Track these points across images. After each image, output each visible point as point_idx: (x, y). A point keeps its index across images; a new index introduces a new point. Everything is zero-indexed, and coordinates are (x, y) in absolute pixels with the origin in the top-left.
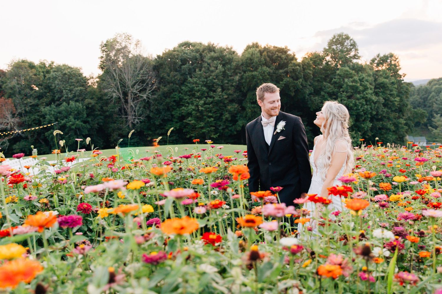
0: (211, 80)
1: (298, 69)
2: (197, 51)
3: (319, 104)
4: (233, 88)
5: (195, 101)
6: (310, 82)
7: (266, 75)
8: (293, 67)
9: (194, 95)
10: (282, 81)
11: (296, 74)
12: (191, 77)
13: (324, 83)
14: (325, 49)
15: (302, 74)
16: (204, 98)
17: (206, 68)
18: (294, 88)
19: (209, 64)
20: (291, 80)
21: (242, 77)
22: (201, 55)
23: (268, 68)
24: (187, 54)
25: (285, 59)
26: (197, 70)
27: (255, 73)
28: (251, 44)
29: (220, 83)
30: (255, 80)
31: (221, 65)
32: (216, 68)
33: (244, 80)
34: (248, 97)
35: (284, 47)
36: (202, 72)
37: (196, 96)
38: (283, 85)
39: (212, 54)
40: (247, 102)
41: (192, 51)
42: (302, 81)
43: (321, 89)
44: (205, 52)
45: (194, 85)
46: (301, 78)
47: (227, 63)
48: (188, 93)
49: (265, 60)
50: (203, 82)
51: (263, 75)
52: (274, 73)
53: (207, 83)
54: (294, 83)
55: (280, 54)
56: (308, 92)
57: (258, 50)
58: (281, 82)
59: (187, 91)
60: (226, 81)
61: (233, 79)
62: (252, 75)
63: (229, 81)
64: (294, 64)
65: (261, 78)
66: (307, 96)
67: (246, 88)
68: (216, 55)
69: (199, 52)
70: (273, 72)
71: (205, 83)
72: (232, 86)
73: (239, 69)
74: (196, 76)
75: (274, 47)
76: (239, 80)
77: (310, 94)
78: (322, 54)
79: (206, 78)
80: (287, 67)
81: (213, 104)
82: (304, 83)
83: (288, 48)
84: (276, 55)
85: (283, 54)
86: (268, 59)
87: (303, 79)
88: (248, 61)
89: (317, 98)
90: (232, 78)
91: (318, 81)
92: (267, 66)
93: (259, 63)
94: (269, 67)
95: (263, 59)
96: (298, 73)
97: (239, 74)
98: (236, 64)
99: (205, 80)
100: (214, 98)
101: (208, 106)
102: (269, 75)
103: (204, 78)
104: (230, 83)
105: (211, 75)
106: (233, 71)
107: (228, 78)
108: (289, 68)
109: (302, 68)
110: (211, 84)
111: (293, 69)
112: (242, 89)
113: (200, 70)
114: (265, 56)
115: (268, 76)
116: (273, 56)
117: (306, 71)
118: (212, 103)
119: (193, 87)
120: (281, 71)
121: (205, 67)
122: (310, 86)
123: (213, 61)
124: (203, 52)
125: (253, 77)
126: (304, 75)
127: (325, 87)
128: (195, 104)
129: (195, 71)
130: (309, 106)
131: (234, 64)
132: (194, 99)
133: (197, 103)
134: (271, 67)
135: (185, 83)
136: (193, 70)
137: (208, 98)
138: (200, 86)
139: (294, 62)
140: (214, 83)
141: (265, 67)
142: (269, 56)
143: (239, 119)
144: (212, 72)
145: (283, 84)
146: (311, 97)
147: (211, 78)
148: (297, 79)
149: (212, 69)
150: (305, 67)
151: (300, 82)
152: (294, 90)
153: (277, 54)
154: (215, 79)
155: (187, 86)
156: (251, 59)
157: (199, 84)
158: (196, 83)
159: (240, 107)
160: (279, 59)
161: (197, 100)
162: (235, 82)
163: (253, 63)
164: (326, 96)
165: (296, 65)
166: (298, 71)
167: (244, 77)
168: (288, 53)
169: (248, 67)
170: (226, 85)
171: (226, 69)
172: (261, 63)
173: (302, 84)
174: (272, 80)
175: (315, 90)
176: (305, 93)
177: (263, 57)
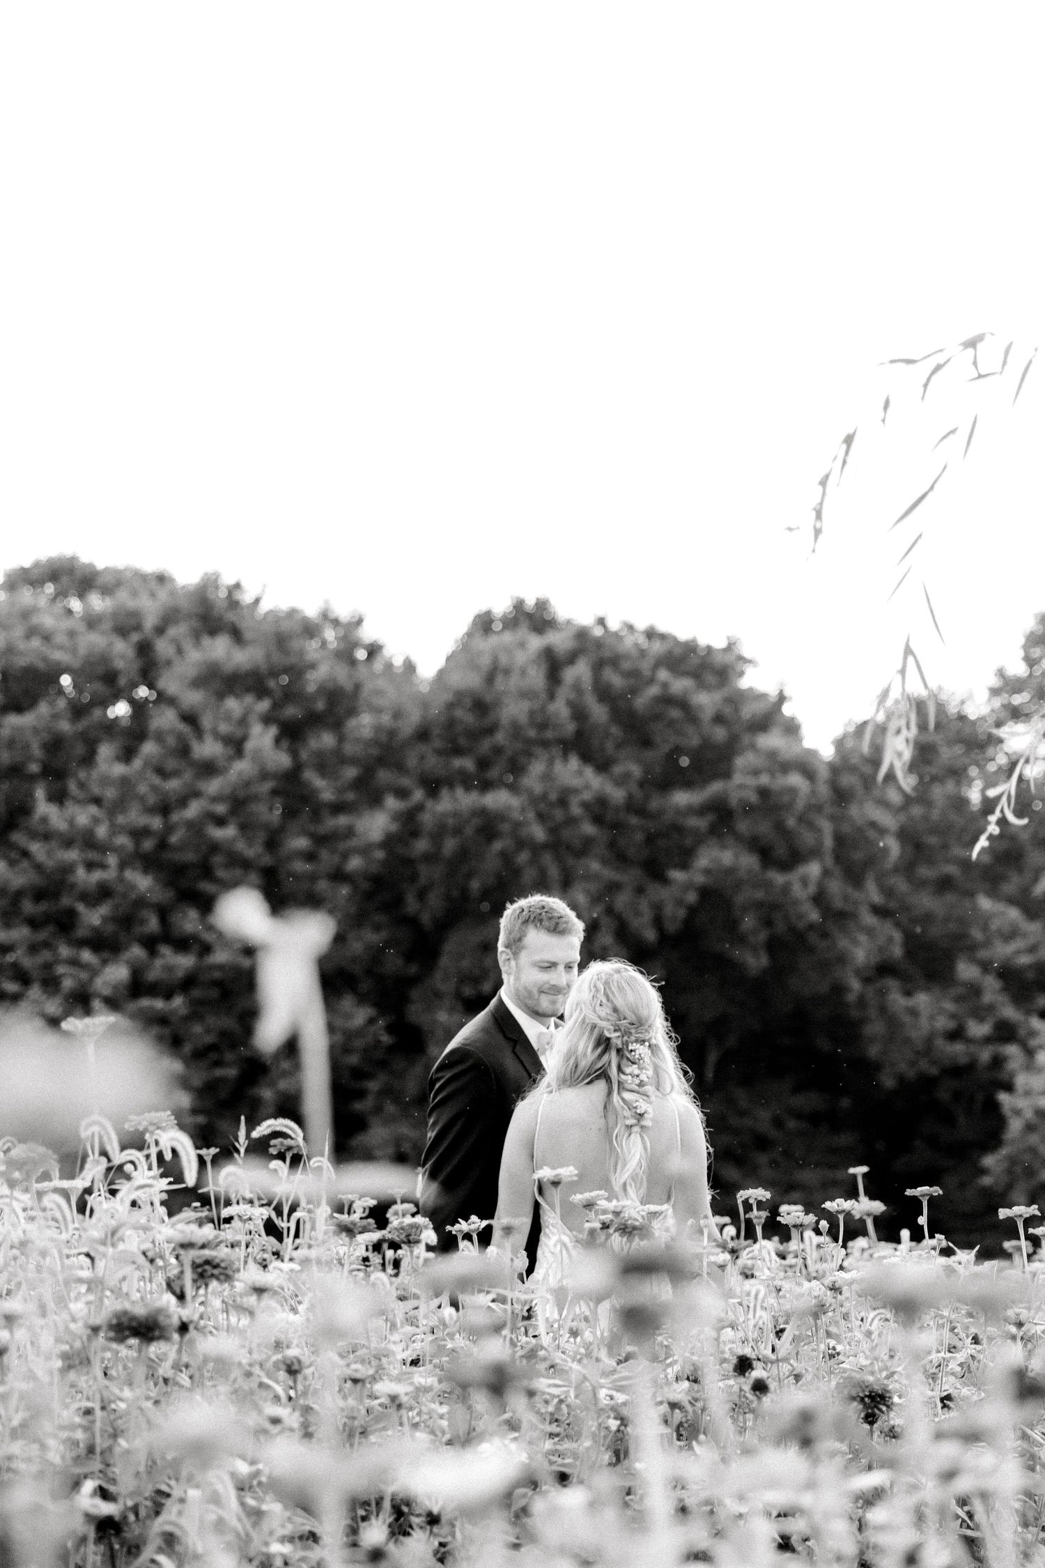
0: (195, 827)
1: (793, 791)
2: (125, 625)
3: (940, 1043)
4: (345, 891)
5: (74, 962)
6: (888, 892)
7: (571, 821)
8: (764, 780)
9: (65, 923)
10: (684, 866)
11: (780, 827)
12: (58, 797)
13: (985, 903)
14: (1001, 673)
15: (827, 827)
16: (137, 952)
17: (171, 741)
18: (768, 923)
19: (190, 719)
20: (749, 861)
21: (409, 822)
22: (144, 649)
23: (589, 772)
24: (47, 638)
25: (719, 719)
26: (106, 751)
27: (498, 799)
28: (501, 607)
29: (252, 850)
30: (498, 846)
31: (273, 731)
32: (236, 745)
33: (421, 845)
34: (445, 961)
35: (719, 643)
36: (137, 763)
37: (81, 933)
38: (692, 897)
39: (219, 649)
40: (438, 995)
41: (92, 622)
42: (826, 873)
43: (960, 944)
44: (172, 632)
45: (73, 855)
46: (815, 853)
47: (314, 720)
48: (28, 907)
49: (579, 714)
50: (138, 834)
51: (559, 814)
52: (631, 806)
53: (163, 845)
54: (768, 885)
55: (680, 685)
56: (861, 953)
57: (536, 643)
58: (677, 875)
59: (19, 895)
60: (301, 843)
61: (350, 832)
62: (482, 812)
63: (321, 840)
64: (772, 755)
65: (539, 833)
66: (855, 985)
67: (435, 901)
68: (243, 658)
69: (138, 627)
70: (630, 797)
71: (148, 845)
72: (339, 876)
73: (400, 767)
74: (96, 790)
75: (651, 634)
76: (389, 842)
77: (885, 969)
78: (979, 706)
79: (164, 809)
80: (727, 775)
81: (196, 993)
82: (836, 887)
83: (747, 654)
84: (654, 691)
85: (702, 685)
86: (599, 712)
87: (829, 861)
88: (459, 713)
89: (922, 999)
90: (342, 820)
91: (944, 885)
92: (586, 758)
93: (532, 733)
94: (603, 766)
95: (560, 709)
96: (801, 819)
97: (391, 802)
98: (378, 729)
99: (156, 823)
100: (206, 949)
101: (159, 1004)
102: (598, 820)
103: (151, 810)
104: (327, 858)
105: (197, 794)
106: (351, 773)
107: (316, 816)
108: (738, 779)
109: (824, 790)
110: (189, 856)
111: (764, 793)
112: (411, 904)
113: (127, 754)
114: (577, 688)
115: (589, 829)
116: (634, 691)
117: (854, 811)
118: (188, 983)
119: (68, 869)
120: (682, 798)
121: (160, 737)
122: (881, 912)
123: (221, 696)
124: (160, 630)
125: (489, 825)
126: (840, 840)
127: (985, 928)
128: (68, 984)
129: (89, 759)
130: (873, 1051)
131: (364, 724)
132: (65, 951)
133: (84, 976)
134: (618, 769)
135: (18, 837)
136: (80, 750)
137: (166, 951)
138: (112, 860)
139: (772, 740)
140: (215, 847)
141: (574, 762)
142: (604, 693)
143: (378, 1110)
144: (209, 769)
145: (687, 887)
146: (882, 993)
147: (193, 810)
148: (794, 858)
149: (208, 748)
150: (847, 780)
151: (804, 881)
152: (762, 936)
153: (665, 685)
154: (220, 822)
155: (25, 854)
156: (481, 706)
157: (102, 848)
158: (87, 841)
159: (390, 1029)
160: (675, 713)
161: (87, 956)
162: (365, 851)
163: (491, 730)
164: (992, 988)
165: (785, 767)
166: (800, 804)
167: (427, 819)
168: (745, 683)
169: (457, 751)
170: (300, 866)
171: (304, 755)
172: (549, 734)
173: (819, 899)
174: (620, 858)
175: (914, 945)
176: (842, 959)
177: (564, 693)
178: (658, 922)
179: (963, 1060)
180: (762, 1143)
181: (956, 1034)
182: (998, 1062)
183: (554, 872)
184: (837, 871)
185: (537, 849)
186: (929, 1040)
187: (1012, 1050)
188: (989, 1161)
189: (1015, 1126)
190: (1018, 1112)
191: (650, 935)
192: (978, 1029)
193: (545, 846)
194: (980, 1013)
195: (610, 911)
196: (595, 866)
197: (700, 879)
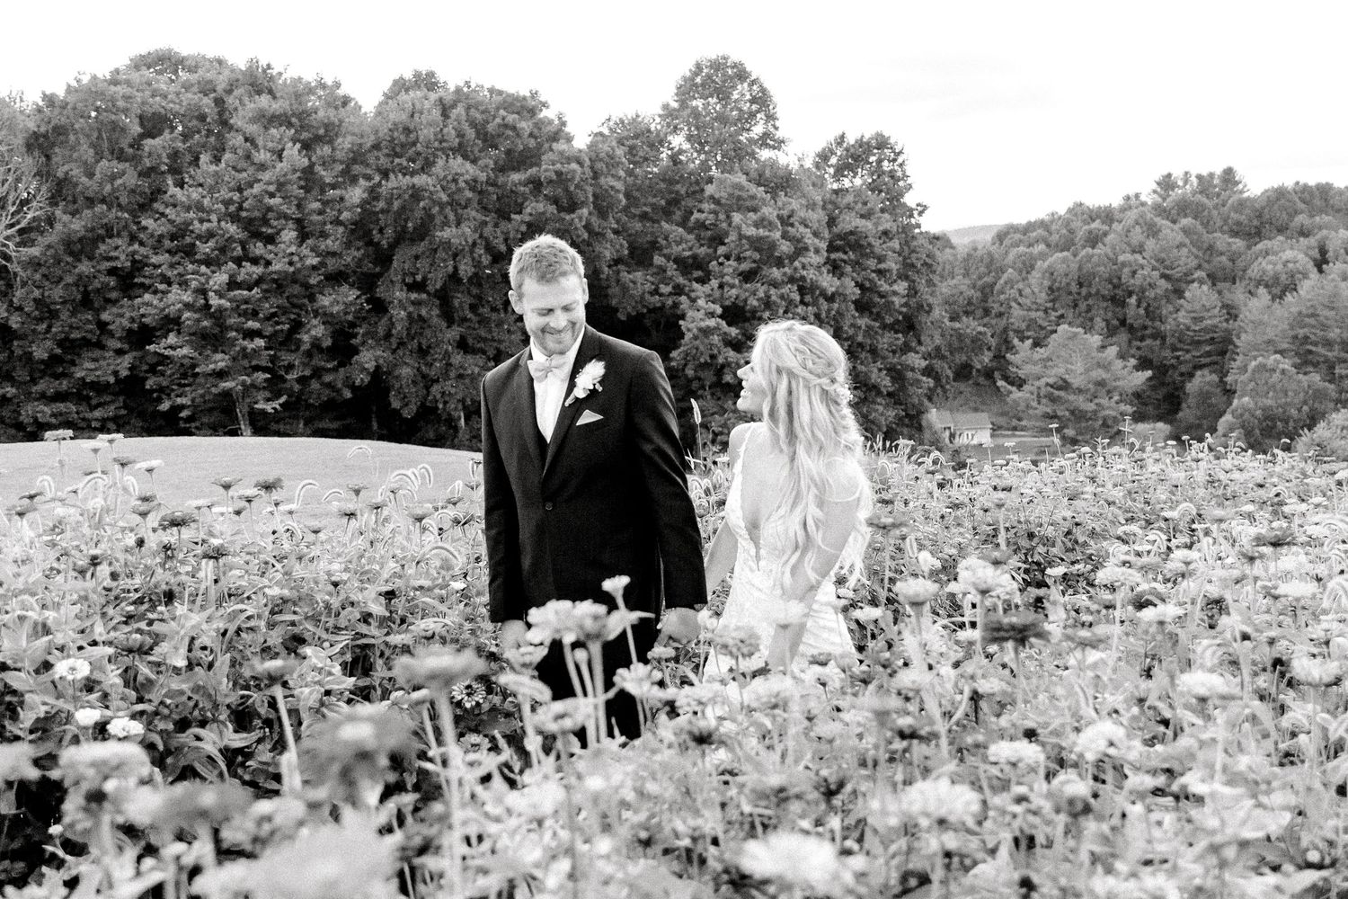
0: (260, 200)
1: (574, 171)
2: (207, 88)
3: (647, 296)
4: (341, 229)
5: (195, 273)
6: (618, 222)
7: (460, 190)
8: (558, 166)
9: (189, 252)
10: (520, 213)
11: (566, 190)
12: (181, 184)
13: (665, 225)
14: (666, 107)
15: (590, 189)
16: (231, 266)
17: (240, 152)
19: (249, 139)
20: (552, 209)
21: (373, 194)
22: (219, 102)
23: (468, 165)
24: (165, 96)
25: (531, 135)
26: (204, 158)
27: (420, 180)
28: (409, 75)
29: (291, 210)
30: (422, 204)
31: (298, 146)
32: (279, 155)
33: (381, 205)
34: (395, 264)
35: (529, 95)
36: (223, 165)
37: (197, 257)
38: (524, 228)
39: (264, 101)
40: (392, 282)
41: (187, 87)
42: (590, 214)
43: (654, 246)
44: (236, 93)
45: (192, 215)
46: (583, 204)
47: (318, 139)
49: (460, 135)
50: (227, 203)
51: (453, 186)
52: (489, 182)
53: (240, 208)
55: (511, 118)
56: (608, 255)
57: (433, 96)
58: (516, 217)
59: (161, 237)
60: (316, 205)
61: (342, 199)
62: (413, 186)
63: (325, 203)
64: (561, 153)
65: (444, 198)
66: (606, 270)
67: (389, 231)
68: (277, 107)
69: (214, 90)
70: (488, 177)
71: (232, 208)
72: (337, 222)
73: (365, 163)
74: (201, 180)
75: (491, 91)
76: (364, 203)
77: (617, 261)
78: (657, 125)
79: (240, 190)
80: (539, 165)
81: (265, 287)
82: (595, 221)
83: (542, 99)
84: (498, 120)
85: (522, 118)
86: (470, 133)
87: (592, 207)
88: (396, 134)
89: (638, 275)
90: (338, 192)
91: (644, 216)
92: (465, 157)
93: (436, 144)
94: (474, 162)
95: (450, 131)
96: (577, 186)
97: (362, 182)
98: (353, 144)
99: (236, 196)
100: (268, 263)
101: (245, 292)
102: (473, 189)
103: (231, 190)
104: (330, 213)
105: (259, 181)
106: (340, 167)
107: (323, 192)
108: (544, 167)
109: (588, 170)
110: (257, 214)
111: (559, 174)
112: (376, 237)
113: (217, 160)
114: (458, 119)
115: (469, 194)
116: (486, 122)
117: (602, 180)
118: (259, 282)
119: (189, 223)
120: (516, 177)
121: (234, 150)
122: (616, 232)
123: (266, 127)
124: (228, 92)
125: (416, 194)
126: (594, 195)
127: (666, 238)
128: (194, 284)
129: (195, 161)
130: (614, 302)
131: (345, 143)
132: (190, 267)
133: (203, 280)
134: (481, 162)
135: (156, 206)
136: (188, 158)
137: (246, 265)
138: (214, 217)
139: (560, 146)
140: (270, 209)
141: (460, 160)
142: (471, 122)
143: (363, 343)
144: (262, 167)
145: (522, 222)
146: (618, 272)
147: (257, 189)
148: (572, 207)
149: (262, 156)
150: (599, 165)
151: (580, 218)
153: (504, 118)
154: (272, 195)
155: (163, 215)
156: (407, 130)
157: (209, 212)
158: (199, 207)
159: (368, 301)
160: (510, 133)
161: (203, 269)
162: (349, 209)
163: (414, 144)
164: (671, 269)
165: (569, 160)
166: (577, 179)
167: (383, 191)
168: (542, 115)
169: (397, 155)
170: (315, 218)
171: (313, 159)
172: (444, 144)
173: (587, 227)
174: (485, 209)
175: (633, 249)
177: (451, 123)
178: (506, 240)
179: (658, 305)
181: (656, 292)
182: (676, 305)
183: (452, 217)
184: (596, 212)
185: (442, 206)
186: (642, 297)
187: (683, 298)
188: (675, 353)
189: (688, 336)
190: (689, 330)
191: (503, 248)
193: (448, 203)
194: (666, 281)
195: (481, 236)
196: (473, 213)
197: (527, 219)
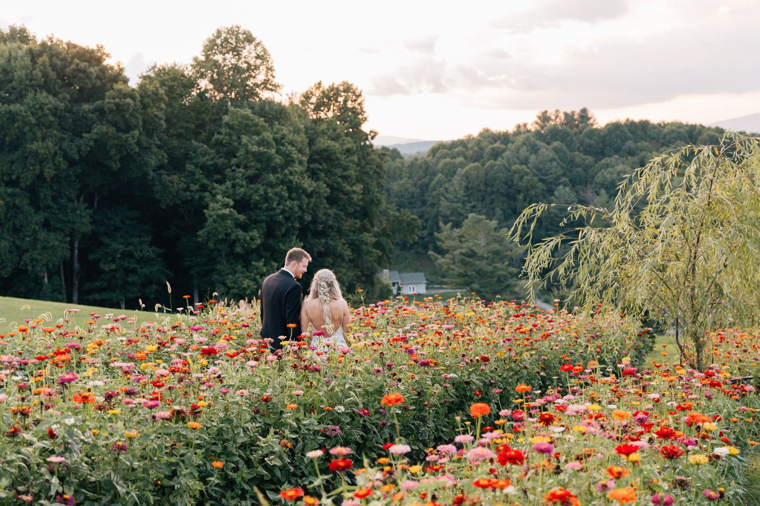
1: (129, 104)
3: (181, 192)
6: (160, 140)
7: (45, 115)
8: (117, 100)
10: (89, 132)
11: (123, 117)
13: (195, 143)
14: (196, 59)
15: (140, 117)
18: (120, 152)
20: (112, 130)
23: (51, 98)
25: (98, 77)
27: (15, 107)
28: (7, 30)
30: (16, 125)
35: (95, 48)
38: (92, 143)
42: (140, 134)
43: (186, 157)
46: (136, 127)
49: (45, 75)
51: (40, 112)
52: (67, 110)
54: (118, 138)
55: (83, 65)
56: (153, 162)
57: (25, 47)
58: (86, 135)
62: (10, 112)
64: (120, 91)
65: (33, 121)
66: (151, 173)
70: (66, 106)
75: (69, 44)
77: (160, 167)
78: (189, 72)
80: (103, 98)
82: (143, 138)
83: (106, 51)
84: (73, 66)
85: (91, 65)
86: (53, 75)
87: (141, 129)
89: (175, 177)
91: (179, 136)
92: (49, 92)
93: (27, 82)
94: (55, 95)
95: (37, 73)
96: (131, 115)
102: (54, 115)
108: (107, 100)
109: (138, 103)
111: (117, 105)
114: (43, 64)
115: (52, 118)
116: (65, 67)
117: (149, 111)
120: (86, 107)
122: (159, 147)
125: (12, 117)
126: (144, 121)
127: (195, 152)
130: (158, 196)
134: (61, 96)
139: (119, 86)
141: (45, 94)
142: (53, 67)
145: (91, 139)
146: (160, 175)
148: (128, 129)
150: (146, 100)
151: (133, 137)
152: (118, 156)
153: (77, 65)
156: (6, 71)
160: (82, 75)
163: (11, 81)
164: (199, 174)
165: (125, 96)
166: (131, 109)
168: (105, 63)
172: (34, 82)
173: (138, 143)
174: (63, 129)
175: (171, 159)
176: (146, 164)
177: (39, 67)
178: (79, 151)
179: (189, 198)
180: (117, 229)
181: (187, 189)
182: (202, 198)
183: (39, 134)
184: (144, 133)
185: (31, 126)
186: (177, 192)
187: (207, 194)
188: (200, 233)
189: (210, 220)
190: (210, 216)
191: (77, 157)
192: (194, 187)
193: (36, 124)
194: (195, 182)
195: (60, 148)
196: (55, 132)
197: (95, 137)
